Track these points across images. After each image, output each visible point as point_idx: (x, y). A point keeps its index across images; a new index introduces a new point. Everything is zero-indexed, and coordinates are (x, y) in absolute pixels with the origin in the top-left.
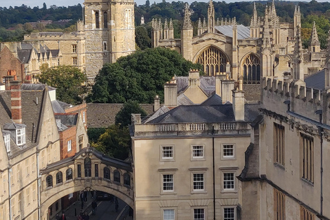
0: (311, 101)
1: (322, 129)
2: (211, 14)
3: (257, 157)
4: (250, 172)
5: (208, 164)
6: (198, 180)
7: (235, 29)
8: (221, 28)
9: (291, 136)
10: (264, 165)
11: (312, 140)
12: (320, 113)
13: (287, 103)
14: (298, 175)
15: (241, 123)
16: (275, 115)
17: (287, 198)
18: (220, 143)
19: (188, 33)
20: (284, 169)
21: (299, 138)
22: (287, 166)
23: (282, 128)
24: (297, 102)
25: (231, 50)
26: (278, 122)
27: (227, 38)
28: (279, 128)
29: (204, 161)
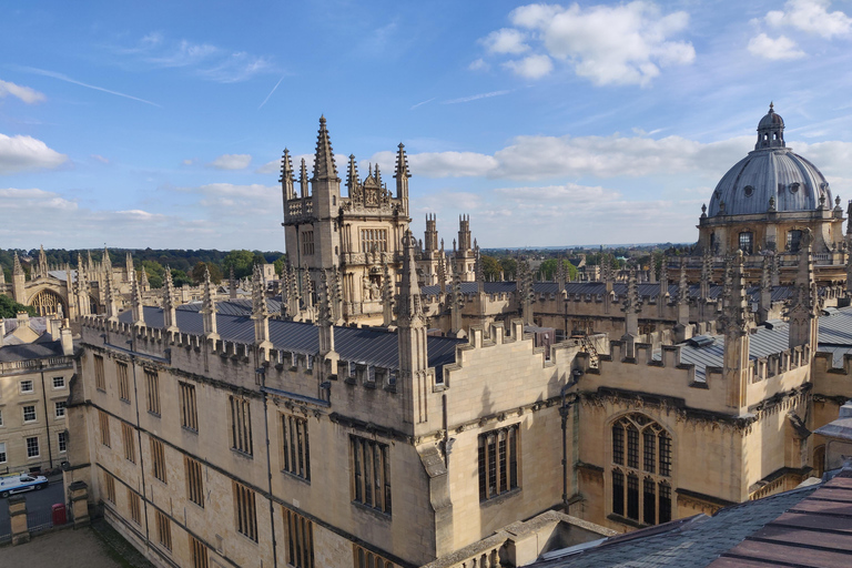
0: (123, 334)
1: (133, 356)
2: (43, 260)
3: (81, 385)
4: (75, 399)
5: (39, 396)
6: (29, 412)
7: (68, 274)
8: (54, 273)
9: (109, 365)
10: (88, 391)
11: (126, 366)
12: (130, 343)
13: (104, 336)
14: (117, 397)
15: (70, 356)
16: (94, 348)
17: (110, 417)
18: (49, 377)
19: (20, 278)
20: (105, 392)
21: (115, 365)
22: (108, 390)
23: (101, 358)
24: (112, 335)
25: (67, 292)
26: (97, 353)
27: (61, 281)
28: (99, 358)
29: (33, 394)
